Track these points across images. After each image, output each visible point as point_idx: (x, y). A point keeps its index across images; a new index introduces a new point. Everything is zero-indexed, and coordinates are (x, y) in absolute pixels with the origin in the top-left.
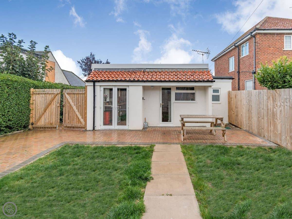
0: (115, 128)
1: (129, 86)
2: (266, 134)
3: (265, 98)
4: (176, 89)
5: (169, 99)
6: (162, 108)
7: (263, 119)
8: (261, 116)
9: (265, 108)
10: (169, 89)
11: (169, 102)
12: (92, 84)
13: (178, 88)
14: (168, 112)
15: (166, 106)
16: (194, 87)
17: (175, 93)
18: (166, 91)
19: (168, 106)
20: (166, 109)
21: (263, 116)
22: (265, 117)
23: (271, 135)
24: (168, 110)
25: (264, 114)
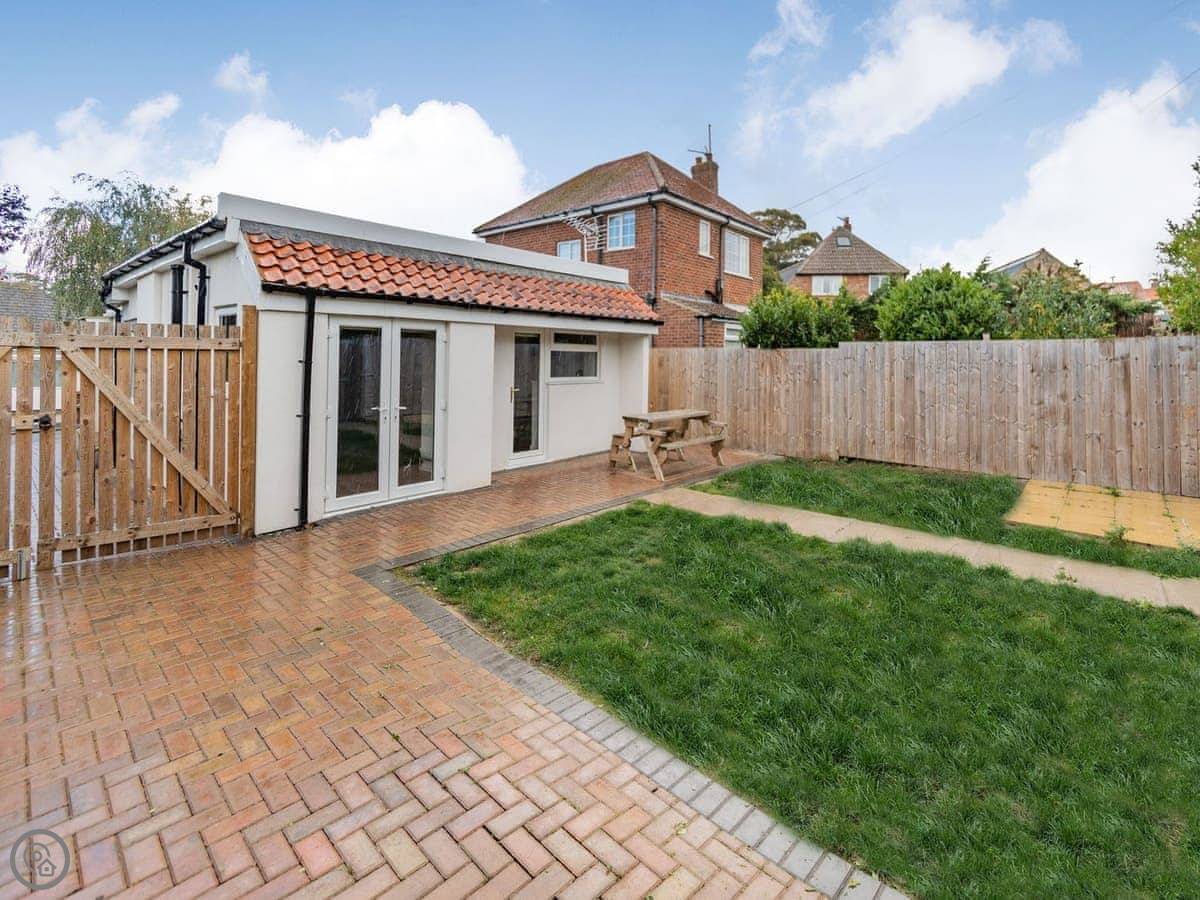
0: (392, 497)
1: (452, 326)
2: (754, 440)
3: (753, 365)
4: (553, 339)
5: (534, 375)
6: (516, 403)
7: (748, 410)
8: (741, 405)
9: (752, 388)
10: (535, 340)
11: (533, 382)
12: (300, 304)
13: (561, 337)
14: (531, 417)
15: (526, 395)
16: (595, 337)
17: (552, 352)
18: (527, 347)
19: (530, 396)
20: (525, 406)
21: (748, 404)
22: (752, 407)
23: (765, 441)
24: (529, 409)
25: (748, 399)
